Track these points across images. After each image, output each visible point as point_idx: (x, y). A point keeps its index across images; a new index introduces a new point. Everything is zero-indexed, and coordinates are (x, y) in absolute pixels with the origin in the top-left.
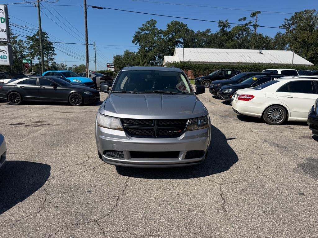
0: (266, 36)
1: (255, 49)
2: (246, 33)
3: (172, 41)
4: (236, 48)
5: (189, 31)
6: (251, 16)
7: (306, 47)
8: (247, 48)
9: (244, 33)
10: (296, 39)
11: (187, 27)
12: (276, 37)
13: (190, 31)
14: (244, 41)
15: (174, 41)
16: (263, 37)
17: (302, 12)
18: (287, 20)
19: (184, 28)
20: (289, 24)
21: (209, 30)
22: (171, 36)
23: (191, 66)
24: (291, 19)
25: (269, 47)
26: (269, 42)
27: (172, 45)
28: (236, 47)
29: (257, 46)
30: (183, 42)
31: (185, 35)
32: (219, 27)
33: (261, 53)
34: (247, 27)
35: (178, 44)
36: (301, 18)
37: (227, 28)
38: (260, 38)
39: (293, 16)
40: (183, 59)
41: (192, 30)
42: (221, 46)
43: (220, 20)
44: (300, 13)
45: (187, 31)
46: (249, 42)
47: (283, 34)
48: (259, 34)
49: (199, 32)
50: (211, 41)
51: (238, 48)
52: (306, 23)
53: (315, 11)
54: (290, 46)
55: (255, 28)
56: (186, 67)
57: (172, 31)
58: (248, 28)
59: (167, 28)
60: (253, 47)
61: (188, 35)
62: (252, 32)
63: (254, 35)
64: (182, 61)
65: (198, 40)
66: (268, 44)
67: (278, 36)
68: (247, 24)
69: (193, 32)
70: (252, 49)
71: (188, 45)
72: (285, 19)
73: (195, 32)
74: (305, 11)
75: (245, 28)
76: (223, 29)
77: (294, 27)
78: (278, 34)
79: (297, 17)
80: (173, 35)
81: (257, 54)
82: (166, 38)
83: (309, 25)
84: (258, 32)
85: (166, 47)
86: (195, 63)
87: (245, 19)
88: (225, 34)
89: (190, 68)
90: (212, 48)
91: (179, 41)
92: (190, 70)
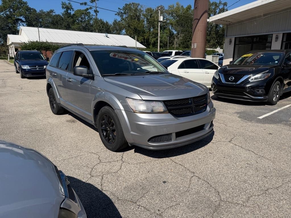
0: (106, 22)
1: (99, 32)
2: (87, 17)
3: (11, 18)
4: (81, 31)
5: (30, 9)
6: (91, 1)
7: (137, 33)
8: (92, 31)
9: (86, 17)
10: (129, 26)
11: (28, 5)
12: (114, 24)
13: (32, 9)
14: (87, 24)
15: (14, 19)
16: (104, 23)
17: (130, 4)
18: (120, 9)
19: (23, 6)
20: (122, 13)
21: (53, 10)
22: (8, 13)
23: (50, 47)
24: (123, 9)
25: (110, 31)
26: (110, 27)
27: (12, 23)
28: (81, 29)
29: (101, 30)
30: (24, 20)
31: (26, 13)
32: (63, 8)
33: (107, 36)
34: (88, 11)
35: (18, 22)
36: (130, 9)
37: (70, 10)
38: (101, 24)
39: (124, 6)
40: (40, 39)
41: (34, 8)
42: (68, 27)
43: (63, 2)
44: (129, 5)
45: (28, 9)
46: (92, 26)
47: (119, 21)
48: (99, 19)
49: (41, 11)
50: (57, 22)
51: (83, 31)
52: (135, 14)
53: (139, 4)
54: (126, 32)
55: (96, 13)
56: (45, 48)
57: (9, 7)
58: (89, 13)
59: (2, 3)
60: (97, 31)
61: (30, 14)
62: (94, 17)
63: (96, 20)
64: (38, 41)
65: (42, 20)
66: (109, 29)
67: (115, 22)
68: (87, 9)
69: (35, 11)
70: (96, 32)
71: (32, 24)
72: (119, 8)
73: (38, 11)
74: (133, 3)
75: (86, 12)
76: (67, 11)
77: (126, 16)
78: (115, 21)
79: (127, 8)
80: (11, 12)
81: (104, 37)
82: (3, 14)
83: (136, 15)
84: (99, 18)
85: (5, 25)
86: (53, 44)
87: (85, 4)
88: (69, 17)
89: (49, 49)
90: (60, 29)
91: (21, 20)
92: (49, 50)
